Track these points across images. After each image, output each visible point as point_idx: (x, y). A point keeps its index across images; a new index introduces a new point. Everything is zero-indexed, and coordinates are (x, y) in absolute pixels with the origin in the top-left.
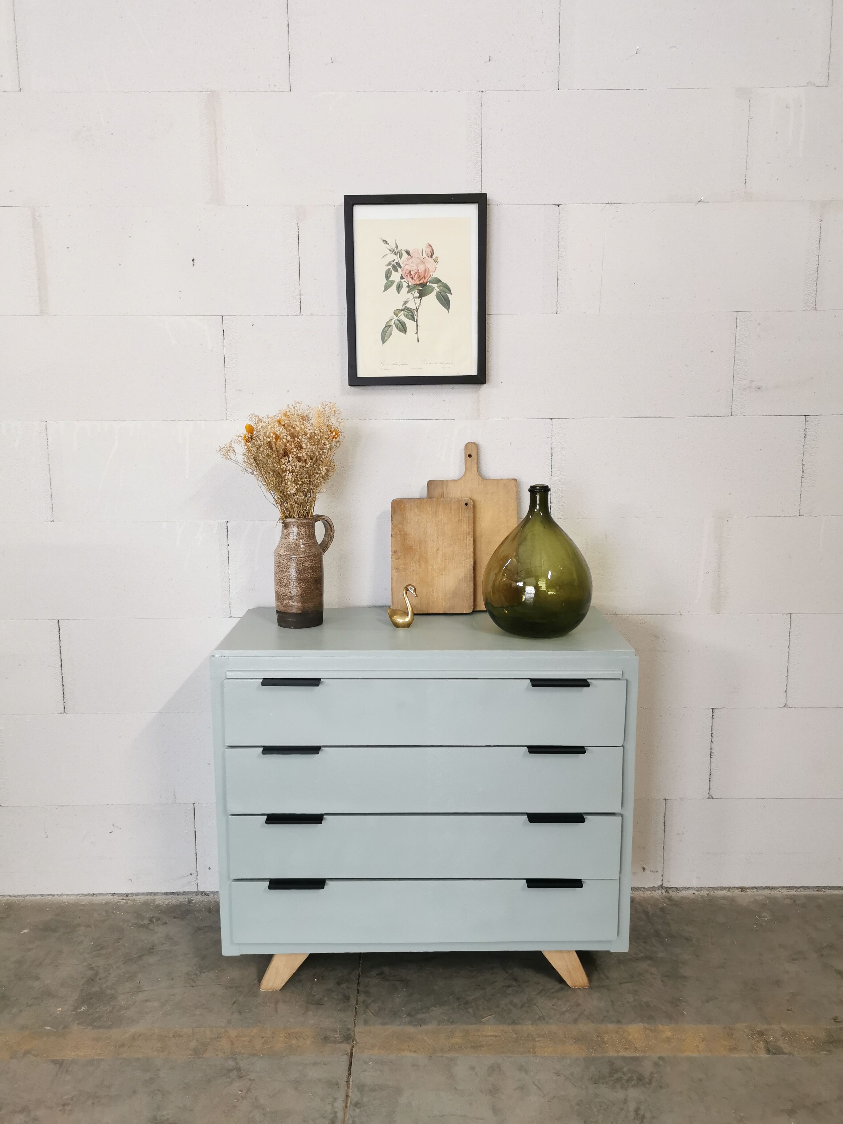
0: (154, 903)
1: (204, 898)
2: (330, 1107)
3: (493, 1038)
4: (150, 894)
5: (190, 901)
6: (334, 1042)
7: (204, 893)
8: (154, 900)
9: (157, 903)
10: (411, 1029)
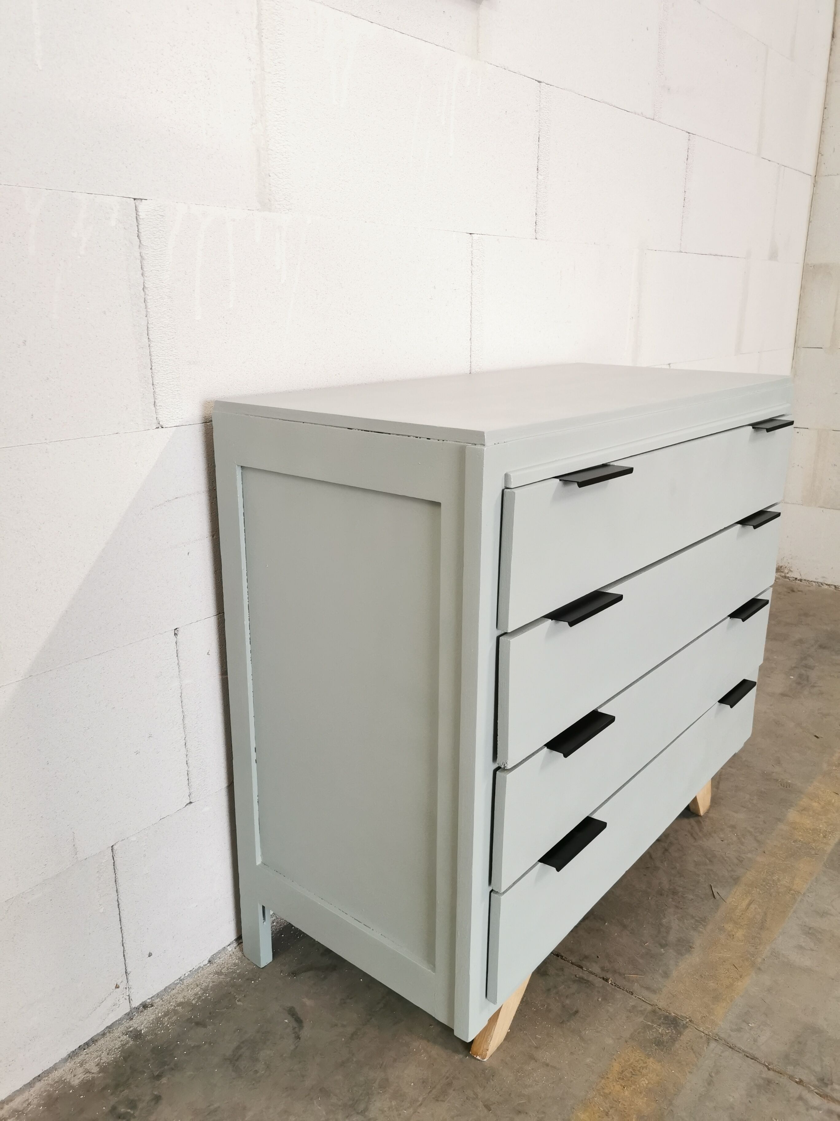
0: (72, 1087)
1: (150, 1015)
2: (813, 1112)
3: (753, 906)
4: (39, 1078)
5: (137, 1035)
6: (674, 1040)
7: (145, 1006)
8: (61, 1081)
9: (76, 1082)
10: (694, 958)
